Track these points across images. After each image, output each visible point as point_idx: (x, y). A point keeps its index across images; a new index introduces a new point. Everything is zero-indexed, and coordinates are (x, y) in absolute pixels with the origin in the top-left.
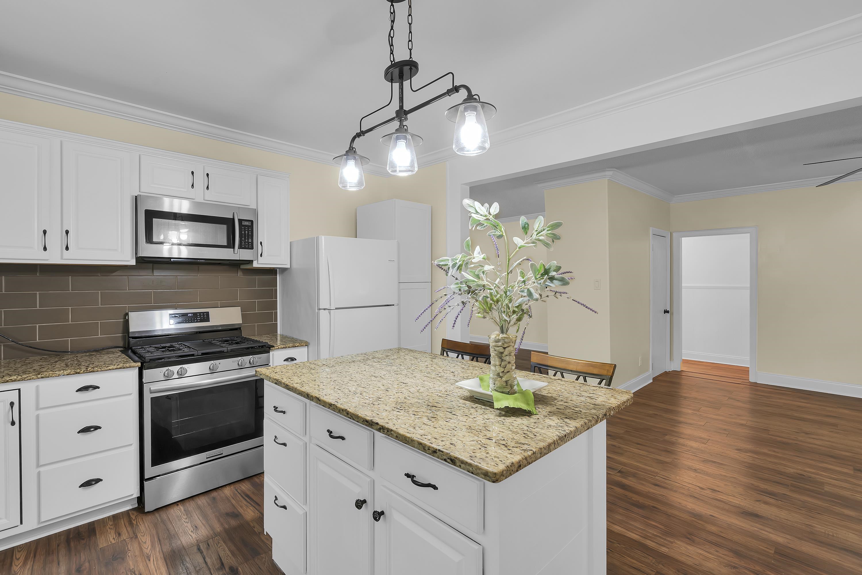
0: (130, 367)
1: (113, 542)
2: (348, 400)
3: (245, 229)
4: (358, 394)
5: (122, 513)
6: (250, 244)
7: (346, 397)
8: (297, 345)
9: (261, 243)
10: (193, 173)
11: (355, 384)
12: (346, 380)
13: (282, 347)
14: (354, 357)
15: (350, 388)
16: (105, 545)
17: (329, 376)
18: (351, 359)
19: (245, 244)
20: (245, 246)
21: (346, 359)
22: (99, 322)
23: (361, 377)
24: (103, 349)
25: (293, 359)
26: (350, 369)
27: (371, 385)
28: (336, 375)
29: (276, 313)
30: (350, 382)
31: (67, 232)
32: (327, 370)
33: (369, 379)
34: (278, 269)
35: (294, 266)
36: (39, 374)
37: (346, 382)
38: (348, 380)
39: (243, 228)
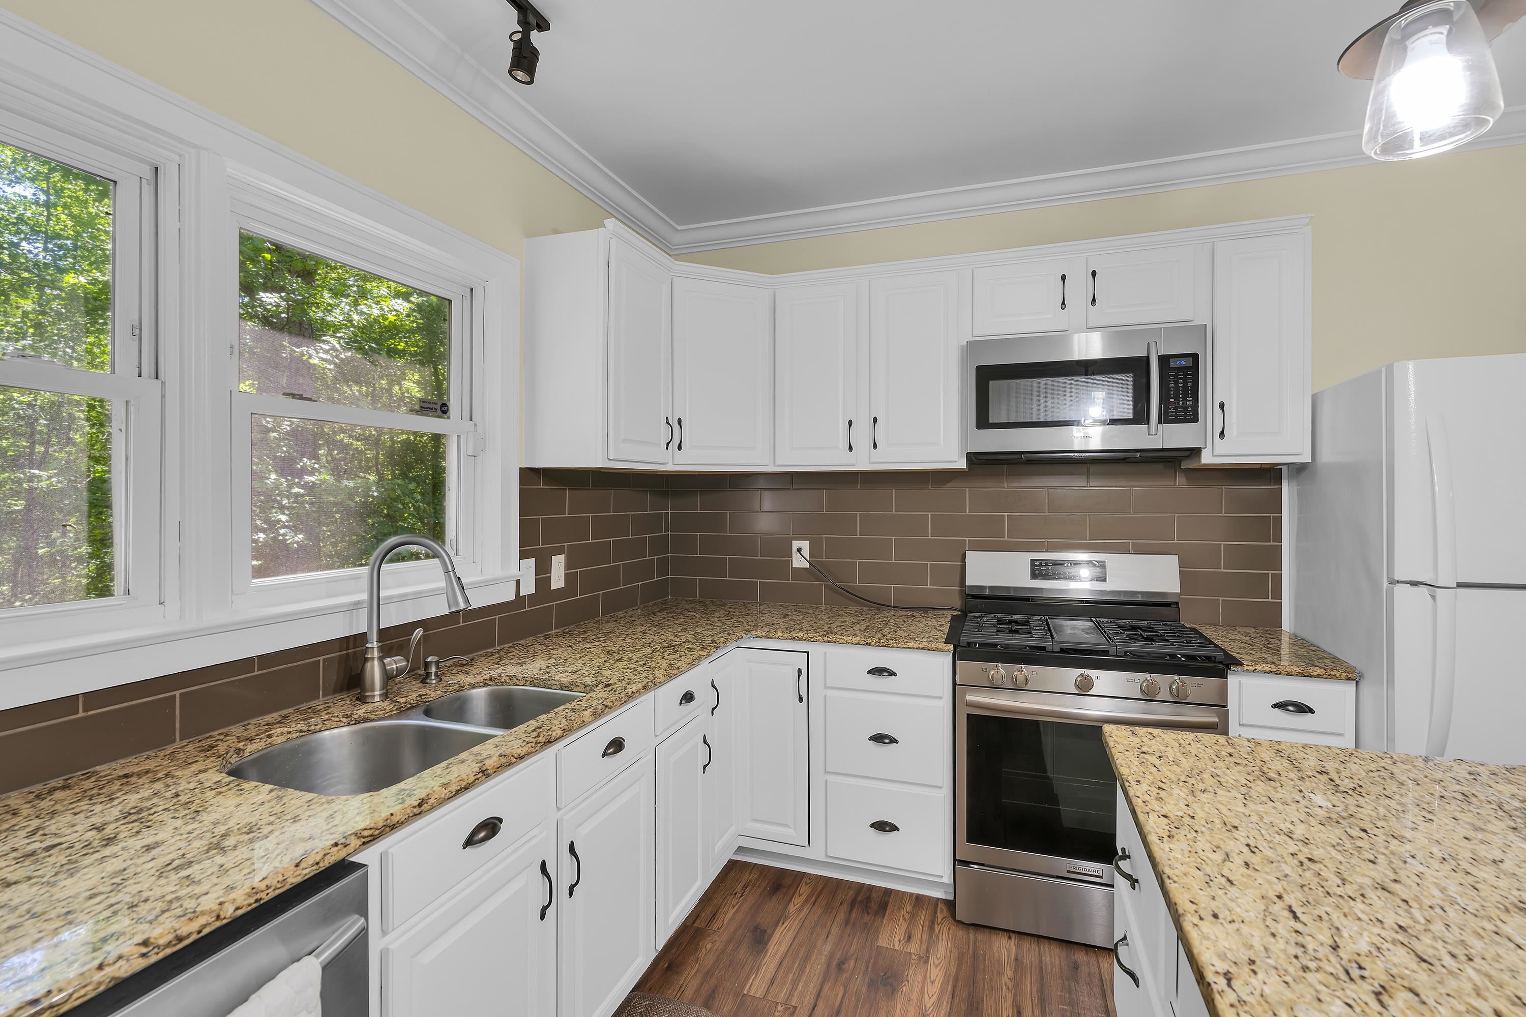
0: (937, 650)
1: (897, 947)
2: (1289, 994)
3: (1176, 376)
4: (1366, 986)
5: (930, 897)
6: (1190, 409)
7: (1291, 970)
8: (1315, 674)
9: (1222, 406)
10: (1063, 278)
11: (1390, 919)
12: (1360, 880)
13: (1267, 669)
14: (1484, 778)
15: (1349, 928)
16: (885, 945)
17: (1300, 831)
18: (1458, 782)
19: (1177, 411)
20: (1176, 416)
21: (1439, 775)
22: (929, 563)
23: (1453, 889)
24: (932, 609)
25: (1302, 709)
26: (1423, 826)
27: (1478, 960)
28: (1333, 834)
29: (1278, 579)
30: (1371, 895)
31: (875, 420)
32: (1319, 799)
33: (1490, 919)
34: (1284, 468)
35: (1327, 456)
36: (828, 635)
37: (1356, 887)
38: (1368, 881)
39: (1172, 375)
